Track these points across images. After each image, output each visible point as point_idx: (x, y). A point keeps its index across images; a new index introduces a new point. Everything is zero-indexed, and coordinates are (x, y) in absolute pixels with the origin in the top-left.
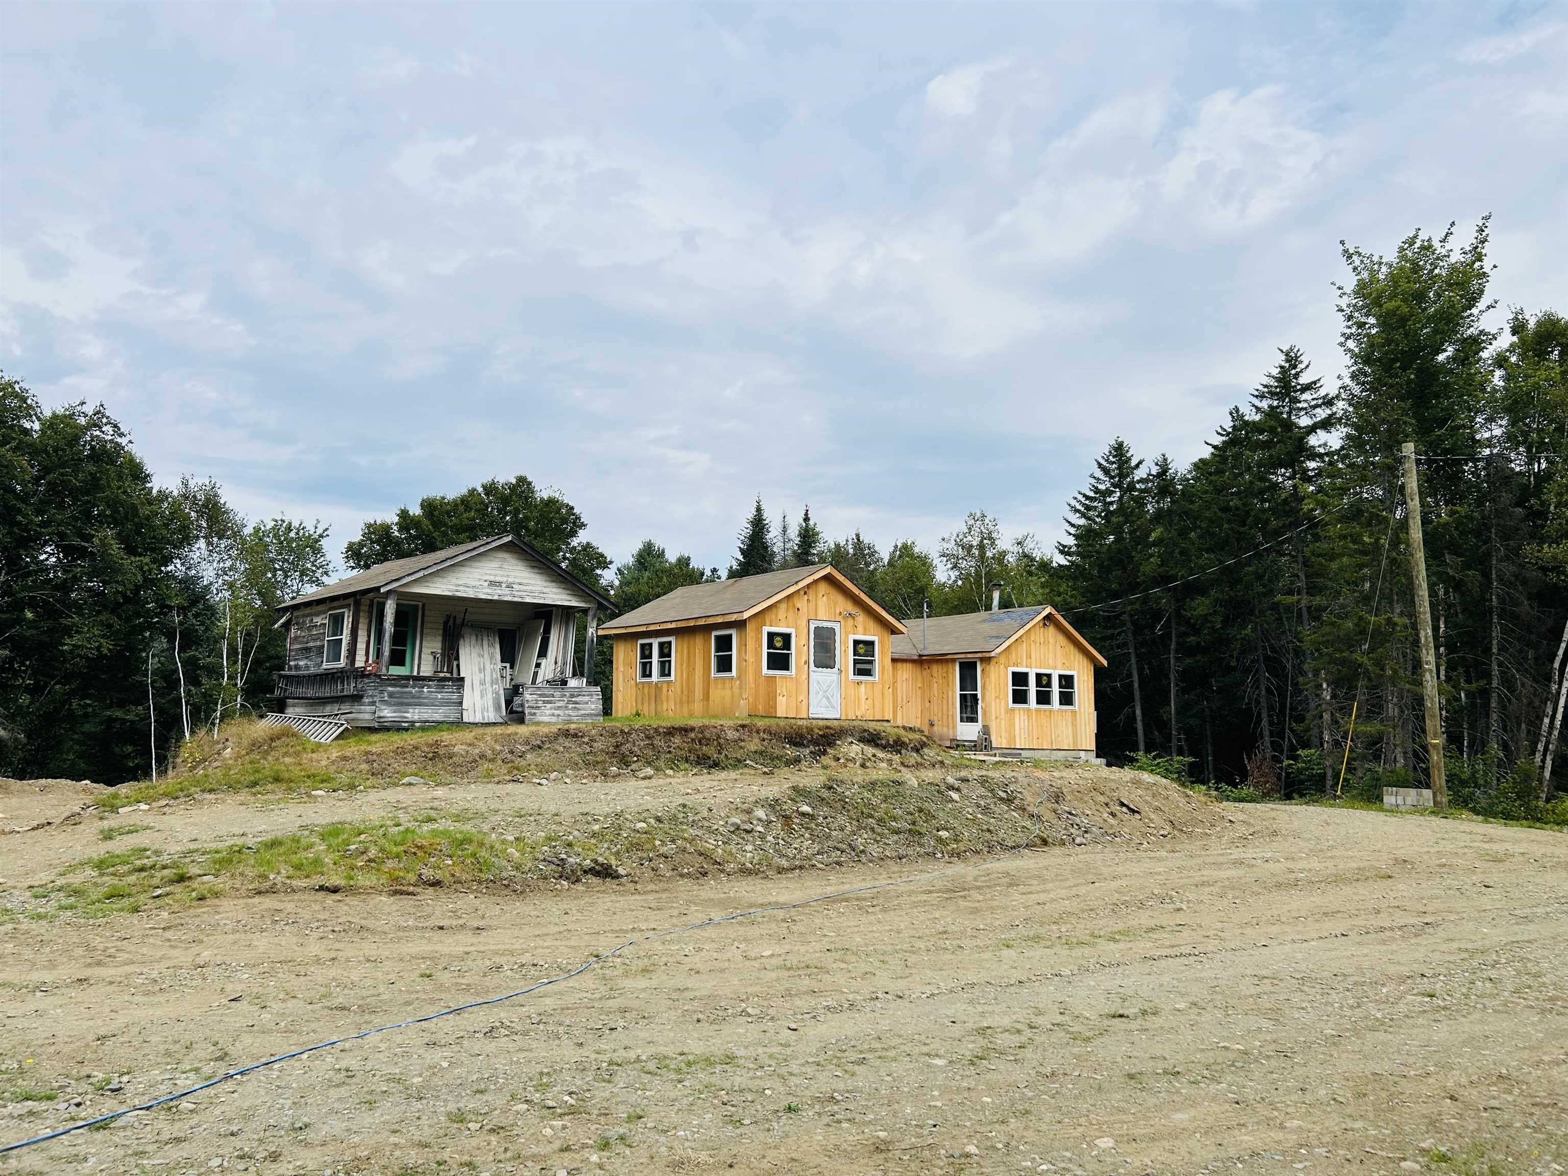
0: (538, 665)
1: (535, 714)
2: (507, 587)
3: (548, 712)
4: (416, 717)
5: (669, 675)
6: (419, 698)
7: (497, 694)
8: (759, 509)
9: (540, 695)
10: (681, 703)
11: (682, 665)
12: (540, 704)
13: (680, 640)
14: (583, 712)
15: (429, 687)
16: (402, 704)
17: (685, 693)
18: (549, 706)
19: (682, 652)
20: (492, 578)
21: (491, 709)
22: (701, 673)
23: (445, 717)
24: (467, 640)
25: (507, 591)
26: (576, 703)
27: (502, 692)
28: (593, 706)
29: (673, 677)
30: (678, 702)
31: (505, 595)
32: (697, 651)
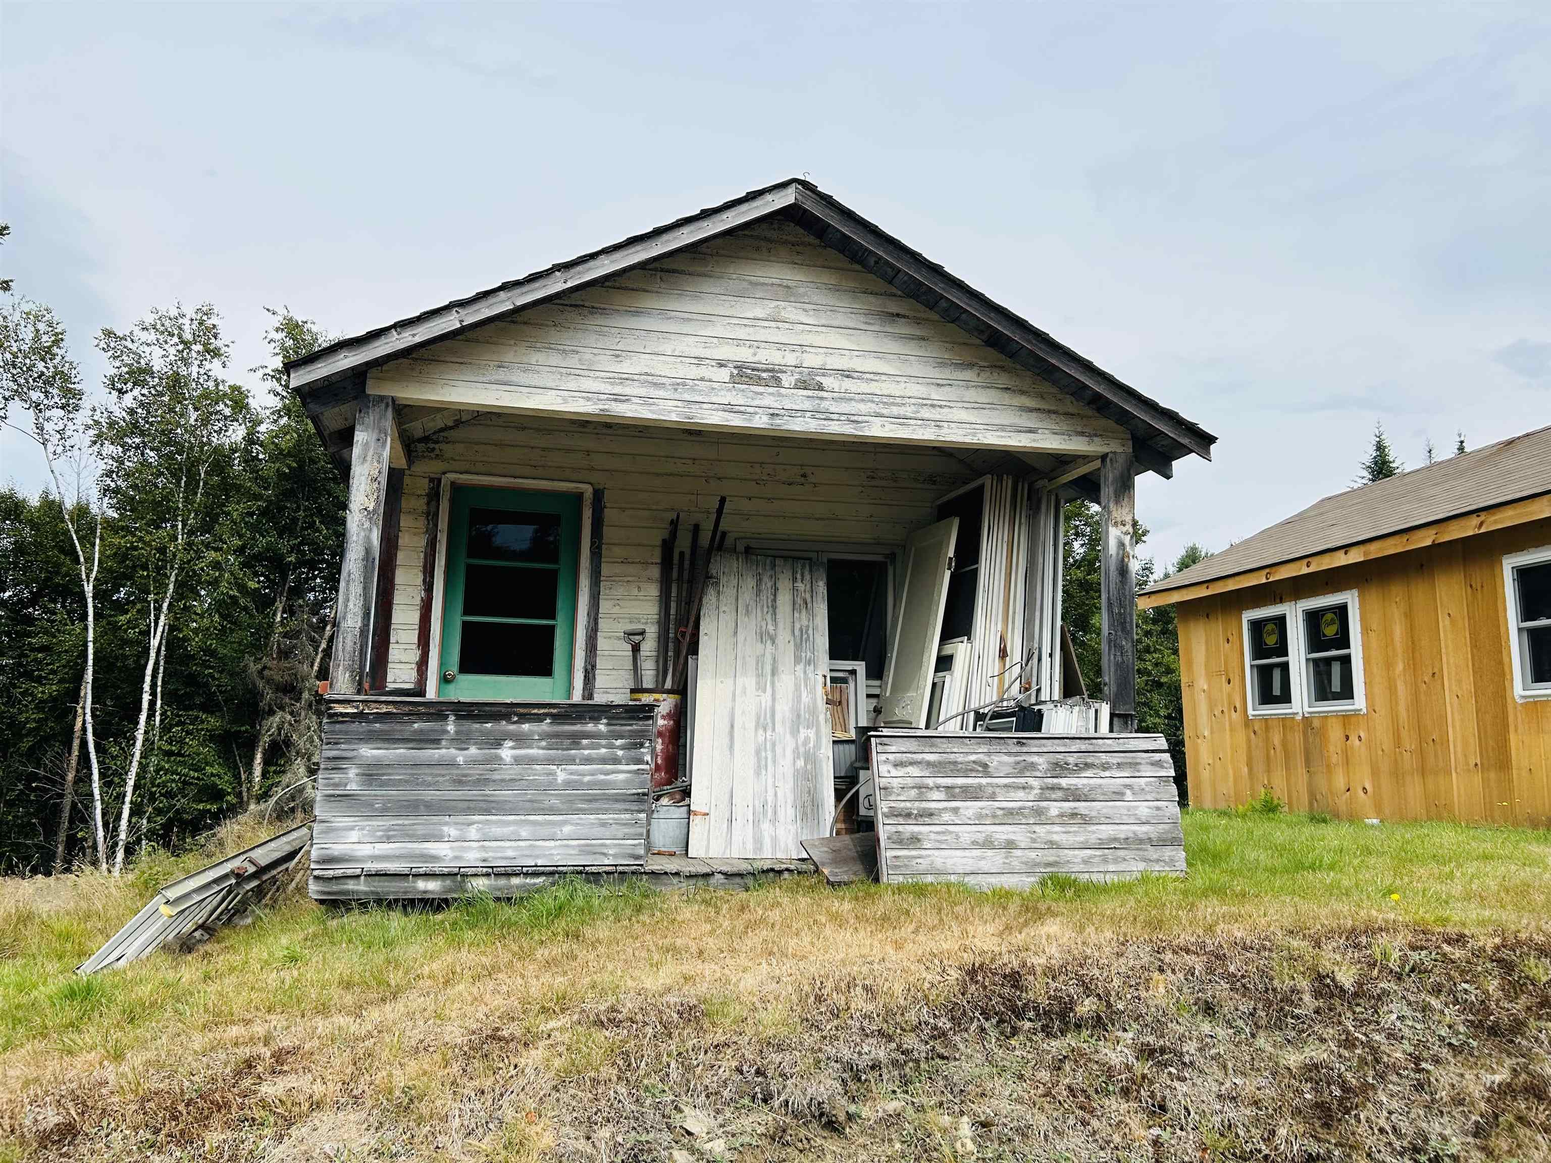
0: (944, 663)
1: (915, 840)
2: (802, 385)
3: (967, 834)
4: (472, 857)
5: (1347, 692)
6: (482, 782)
7: (811, 758)
8: (1380, 447)
9: (937, 768)
10: (1397, 774)
11: (1389, 665)
12: (936, 801)
13: (1374, 595)
14: (1106, 831)
15: (521, 740)
16: (413, 808)
17: (1410, 743)
18: (970, 808)
19: (1387, 632)
20: (744, 354)
21: (787, 812)
22: (1468, 684)
23: (584, 851)
24: (728, 592)
25: (800, 400)
26: (1074, 795)
27: (826, 752)
28: (1144, 809)
29: (1360, 701)
30: (1385, 766)
31: (793, 413)
32: (1444, 623)
